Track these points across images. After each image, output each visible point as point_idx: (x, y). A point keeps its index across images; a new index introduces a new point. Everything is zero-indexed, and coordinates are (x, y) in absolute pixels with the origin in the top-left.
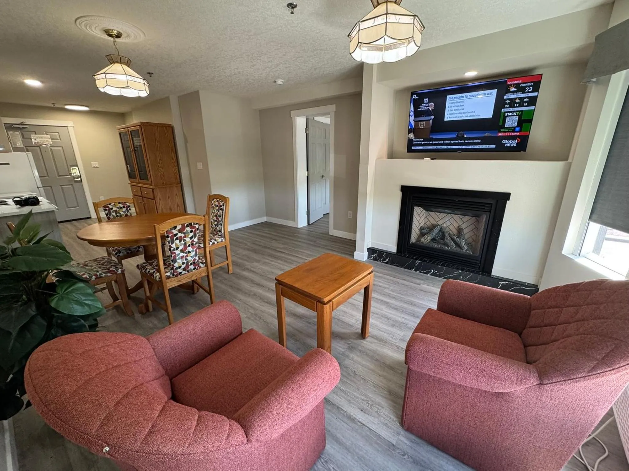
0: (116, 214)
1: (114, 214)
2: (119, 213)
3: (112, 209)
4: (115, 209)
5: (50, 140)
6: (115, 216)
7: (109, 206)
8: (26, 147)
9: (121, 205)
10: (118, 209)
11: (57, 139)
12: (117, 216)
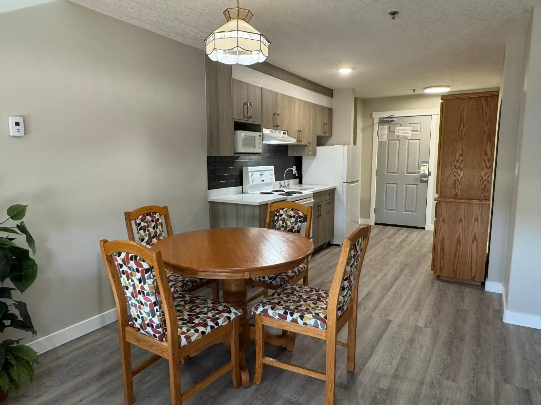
0: (283, 223)
1: (281, 222)
2: (286, 224)
3: (282, 215)
4: (284, 216)
5: (410, 132)
6: (281, 225)
7: (280, 211)
8: (388, 140)
9: (292, 213)
10: (286, 218)
11: (417, 131)
12: (283, 227)
